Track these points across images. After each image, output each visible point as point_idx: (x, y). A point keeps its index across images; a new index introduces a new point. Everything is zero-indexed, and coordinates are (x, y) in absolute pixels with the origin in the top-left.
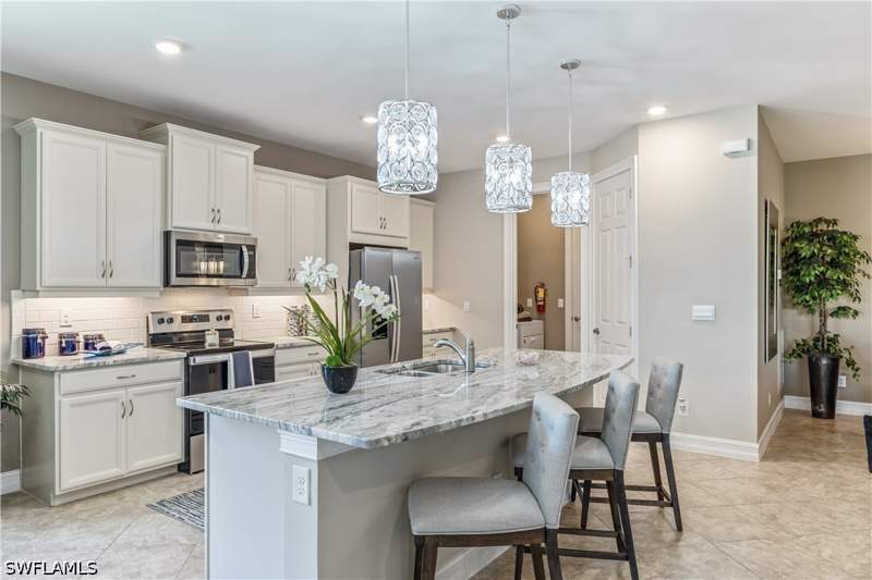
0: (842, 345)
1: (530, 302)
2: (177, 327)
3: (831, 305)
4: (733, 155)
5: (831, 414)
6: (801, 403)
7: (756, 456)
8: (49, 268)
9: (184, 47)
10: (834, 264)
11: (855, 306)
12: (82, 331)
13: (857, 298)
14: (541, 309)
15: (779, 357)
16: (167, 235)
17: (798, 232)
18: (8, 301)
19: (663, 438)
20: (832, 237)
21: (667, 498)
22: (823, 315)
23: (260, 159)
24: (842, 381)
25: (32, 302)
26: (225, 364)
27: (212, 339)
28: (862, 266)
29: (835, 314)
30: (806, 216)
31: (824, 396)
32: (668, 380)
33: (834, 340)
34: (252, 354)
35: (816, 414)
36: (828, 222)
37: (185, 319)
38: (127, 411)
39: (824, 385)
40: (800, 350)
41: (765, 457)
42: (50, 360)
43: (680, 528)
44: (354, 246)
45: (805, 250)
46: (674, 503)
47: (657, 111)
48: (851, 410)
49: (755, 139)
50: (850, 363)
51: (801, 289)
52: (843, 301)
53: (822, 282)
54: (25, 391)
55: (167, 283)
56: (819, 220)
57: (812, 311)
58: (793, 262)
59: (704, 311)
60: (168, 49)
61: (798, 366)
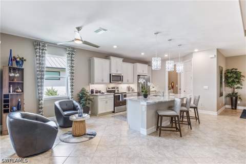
0: (238, 94)
1: (170, 86)
2: (111, 89)
3: (236, 86)
4: (212, 58)
5: (236, 108)
6: (229, 106)
7: (216, 114)
8: (96, 80)
9: (118, 46)
10: (236, 78)
11: (241, 86)
12: (99, 90)
13: (242, 85)
14: (173, 87)
15: (223, 97)
16: (110, 75)
17: (228, 71)
18: (89, 85)
19: (196, 108)
20: (236, 73)
21: (197, 118)
22: (234, 89)
23: (123, 61)
24: (239, 102)
25: (93, 85)
26: (119, 96)
27: (116, 92)
28: (242, 78)
29: (236, 88)
30: (230, 68)
31: (234, 105)
32: (197, 98)
33: (237, 93)
34: (124, 94)
35: (232, 109)
36: (235, 69)
37: (112, 88)
38: (106, 102)
39: (234, 102)
40: (229, 95)
41: (218, 115)
42: (95, 94)
43: (199, 123)
44: (138, 75)
45: (229, 75)
46: (198, 119)
47: (196, 50)
48: (240, 108)
49: (216, 54)
50: (240, 98)
51: (228, 83)
52: (239, 85)
53: (233, 81)
54: (93, 99)
55: (110, 82)
56: (233, 69)
57: (231, 88)
58: (227, 78)
59: (206, 87)
60: (115, 47)
61: (228, 99)
